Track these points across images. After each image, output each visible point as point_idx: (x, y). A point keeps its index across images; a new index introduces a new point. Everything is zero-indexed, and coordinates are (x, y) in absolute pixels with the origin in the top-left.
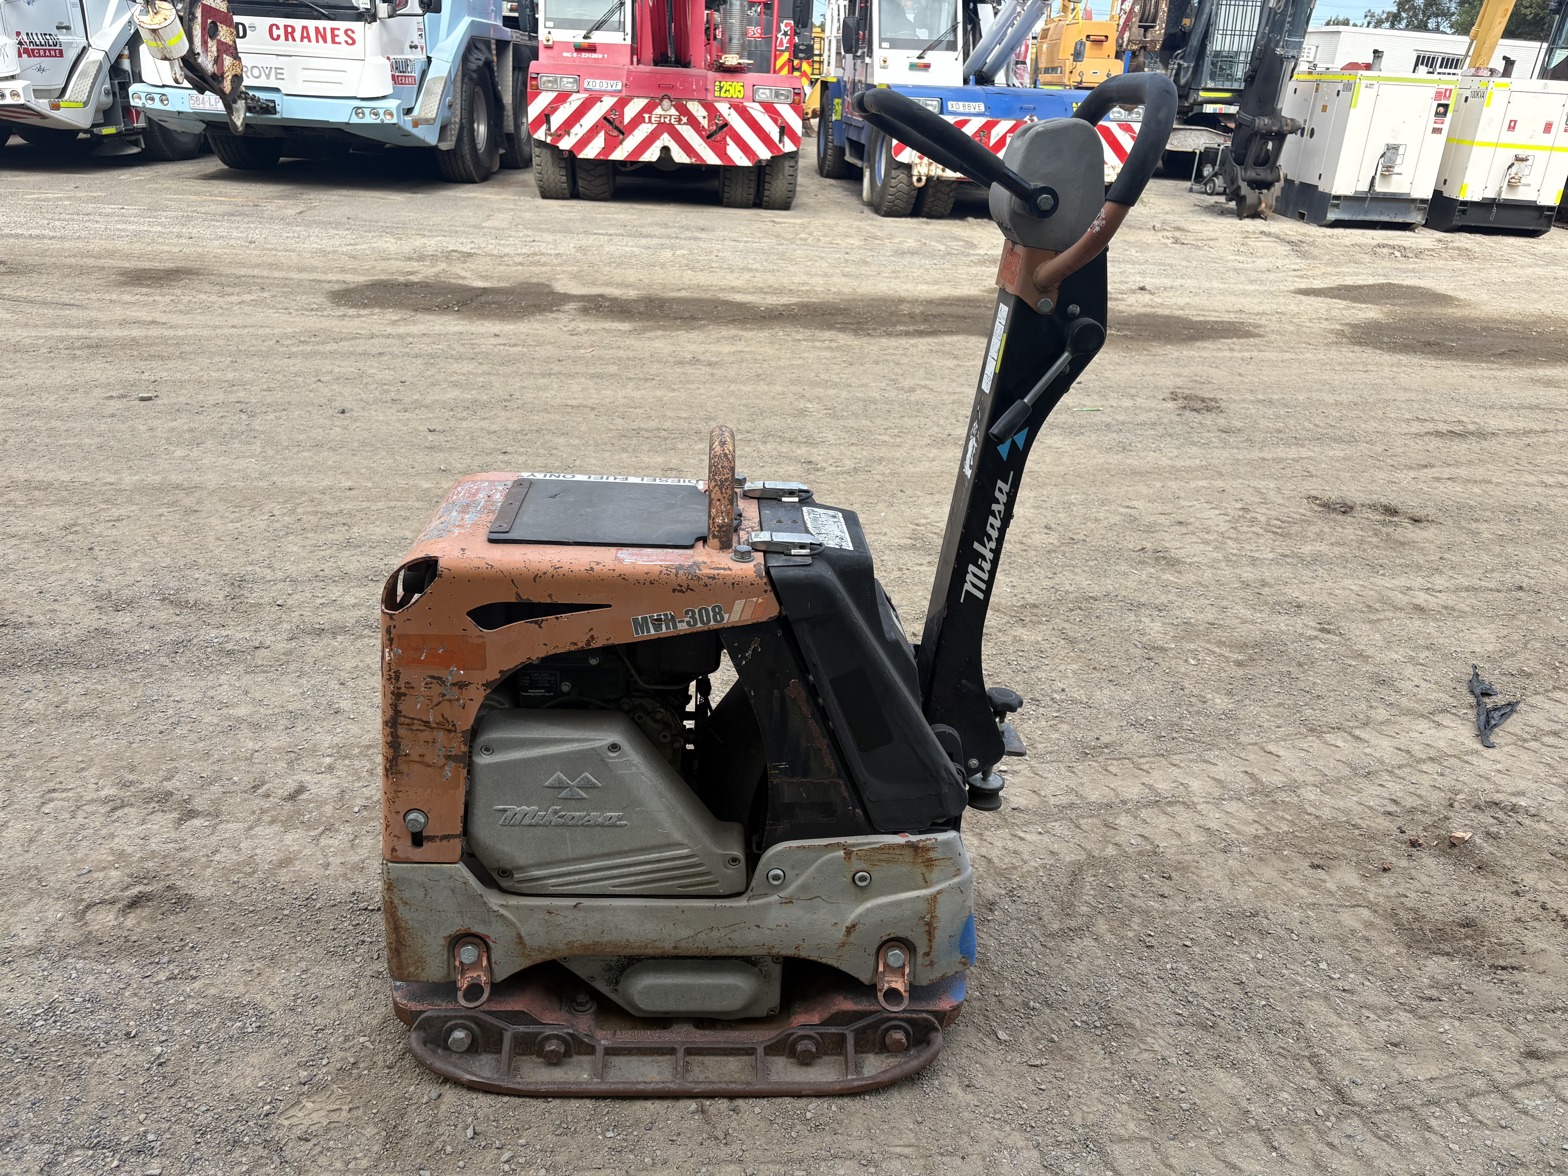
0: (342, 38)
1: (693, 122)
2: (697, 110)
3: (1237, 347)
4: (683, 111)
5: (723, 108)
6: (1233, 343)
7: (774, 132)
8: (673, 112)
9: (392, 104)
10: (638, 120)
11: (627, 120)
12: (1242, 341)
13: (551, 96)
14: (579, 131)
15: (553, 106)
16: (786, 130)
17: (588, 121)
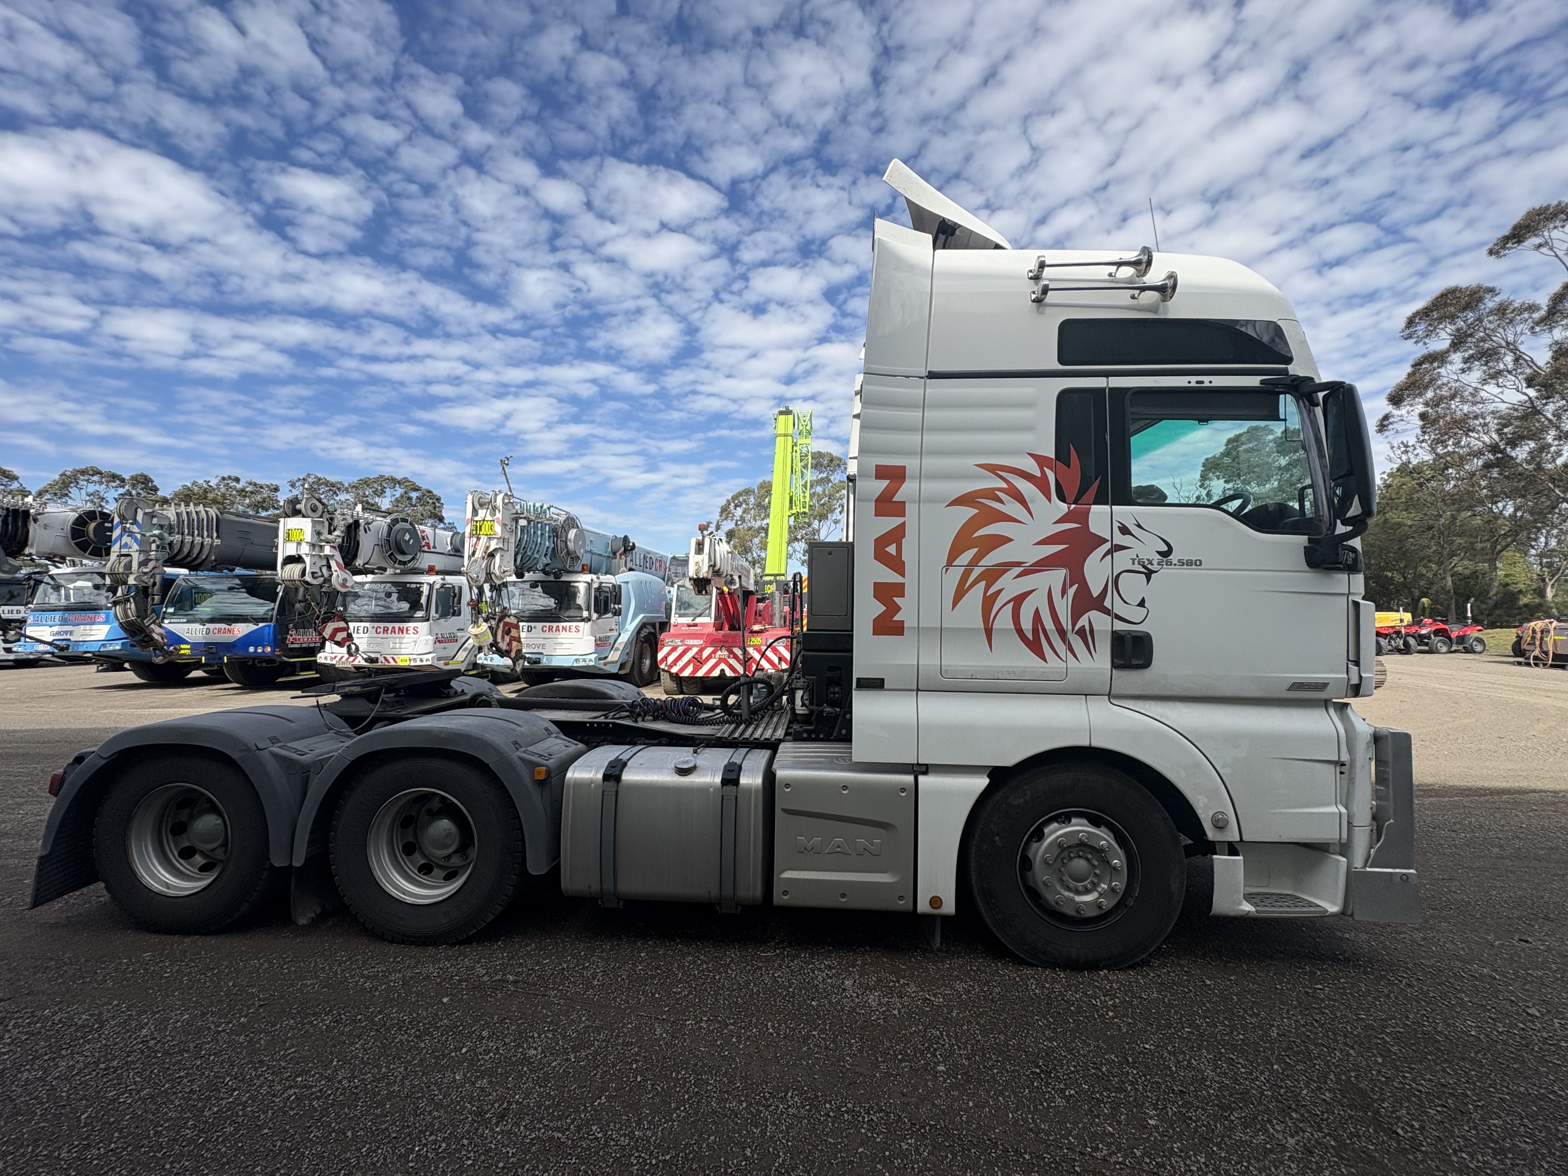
0: (573, 629)
1: (736, 657)
2: (738, 652)
4: (731, 652)
5: (751, 650)
7: (776, 660)
8: (726, 653)
9: (593, 656)
10: (709, 657)
11: (704, 656)
13: (669, 648)
14: (681, 664)
15: (669, 654)
16: (781, 659)
17: (686, 659)
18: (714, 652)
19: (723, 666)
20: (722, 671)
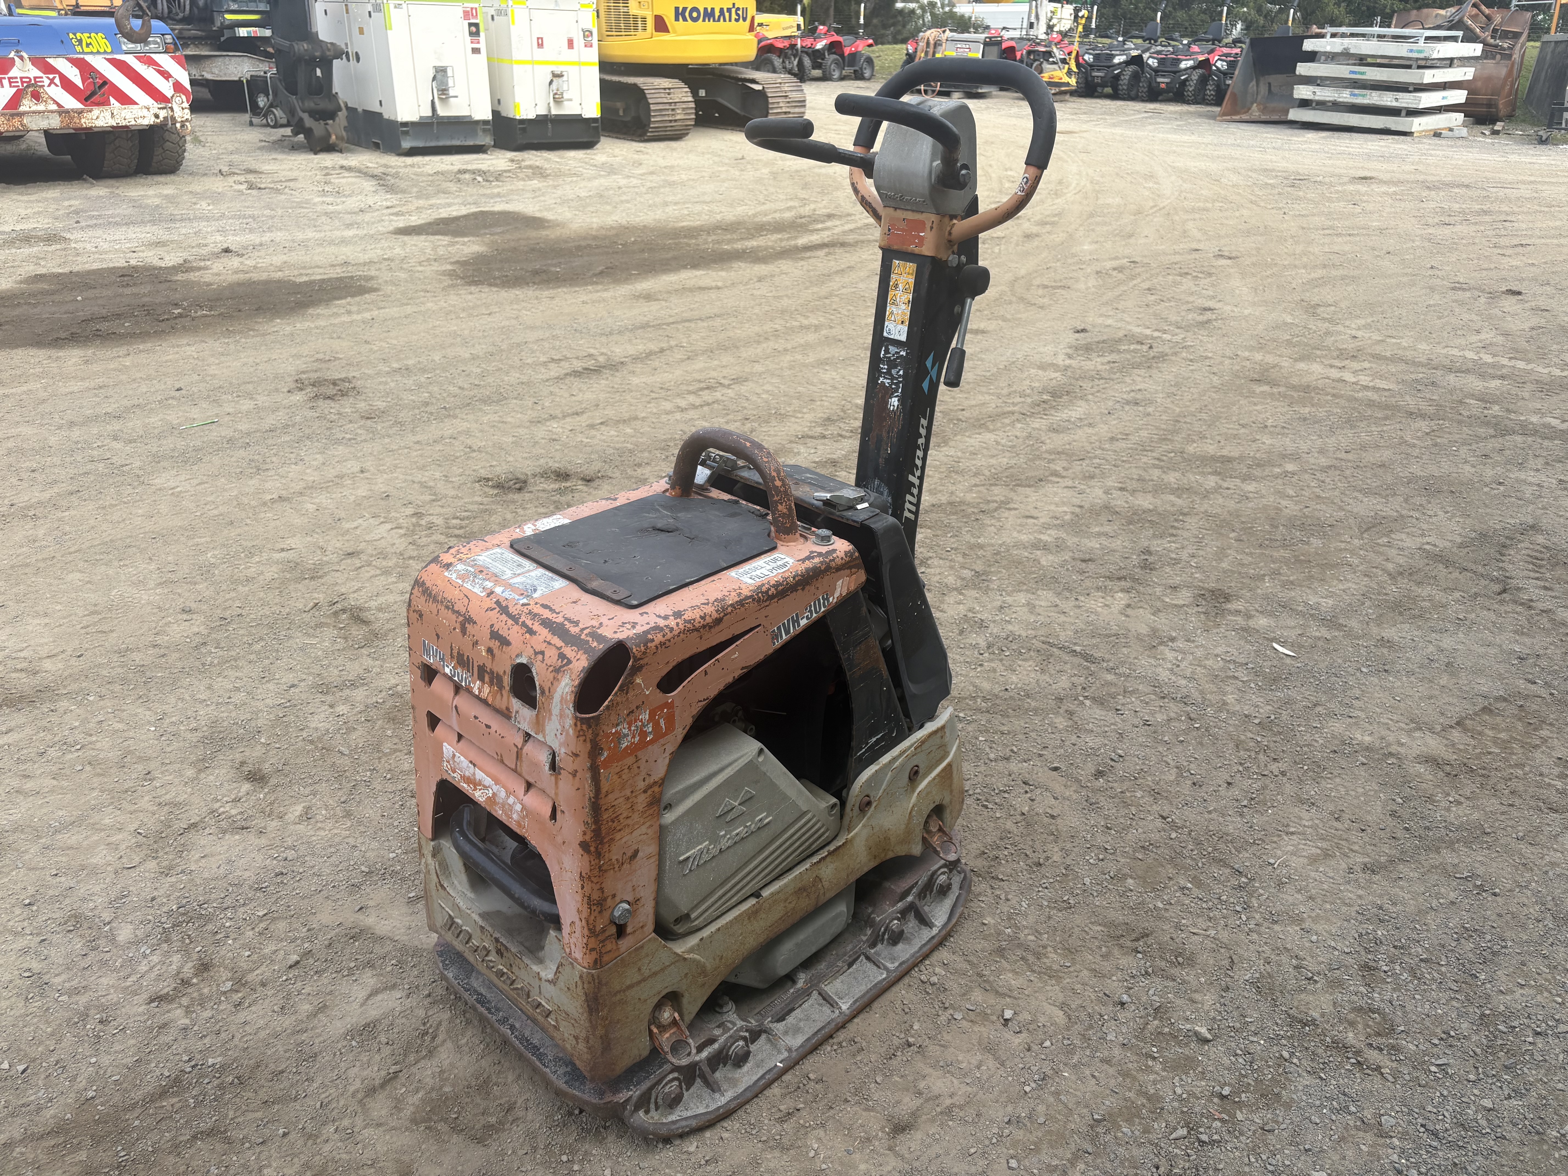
3: (354, 309)
6: (349, 304)
12: (358, 299)
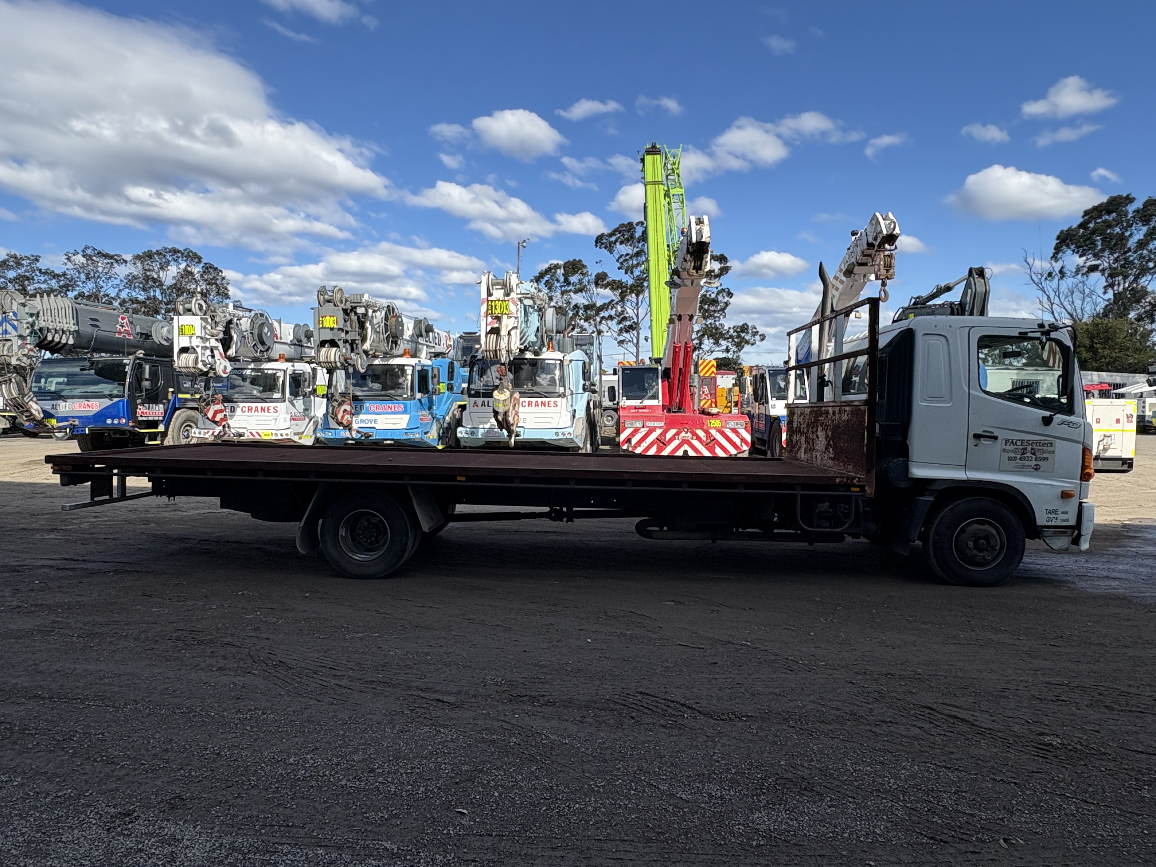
2: (700, 433)
7: (737, 442)
8: (689, 434)
9: (570, 430)
10: (673, 439)
11: (668, 439)
13: (632, 430)
14: (644, 445)
15: (633, 434)
16: (743, 440)
17: (649, 440)
18: (678, 434)
19: (686, 447)
20: (686, 452)
